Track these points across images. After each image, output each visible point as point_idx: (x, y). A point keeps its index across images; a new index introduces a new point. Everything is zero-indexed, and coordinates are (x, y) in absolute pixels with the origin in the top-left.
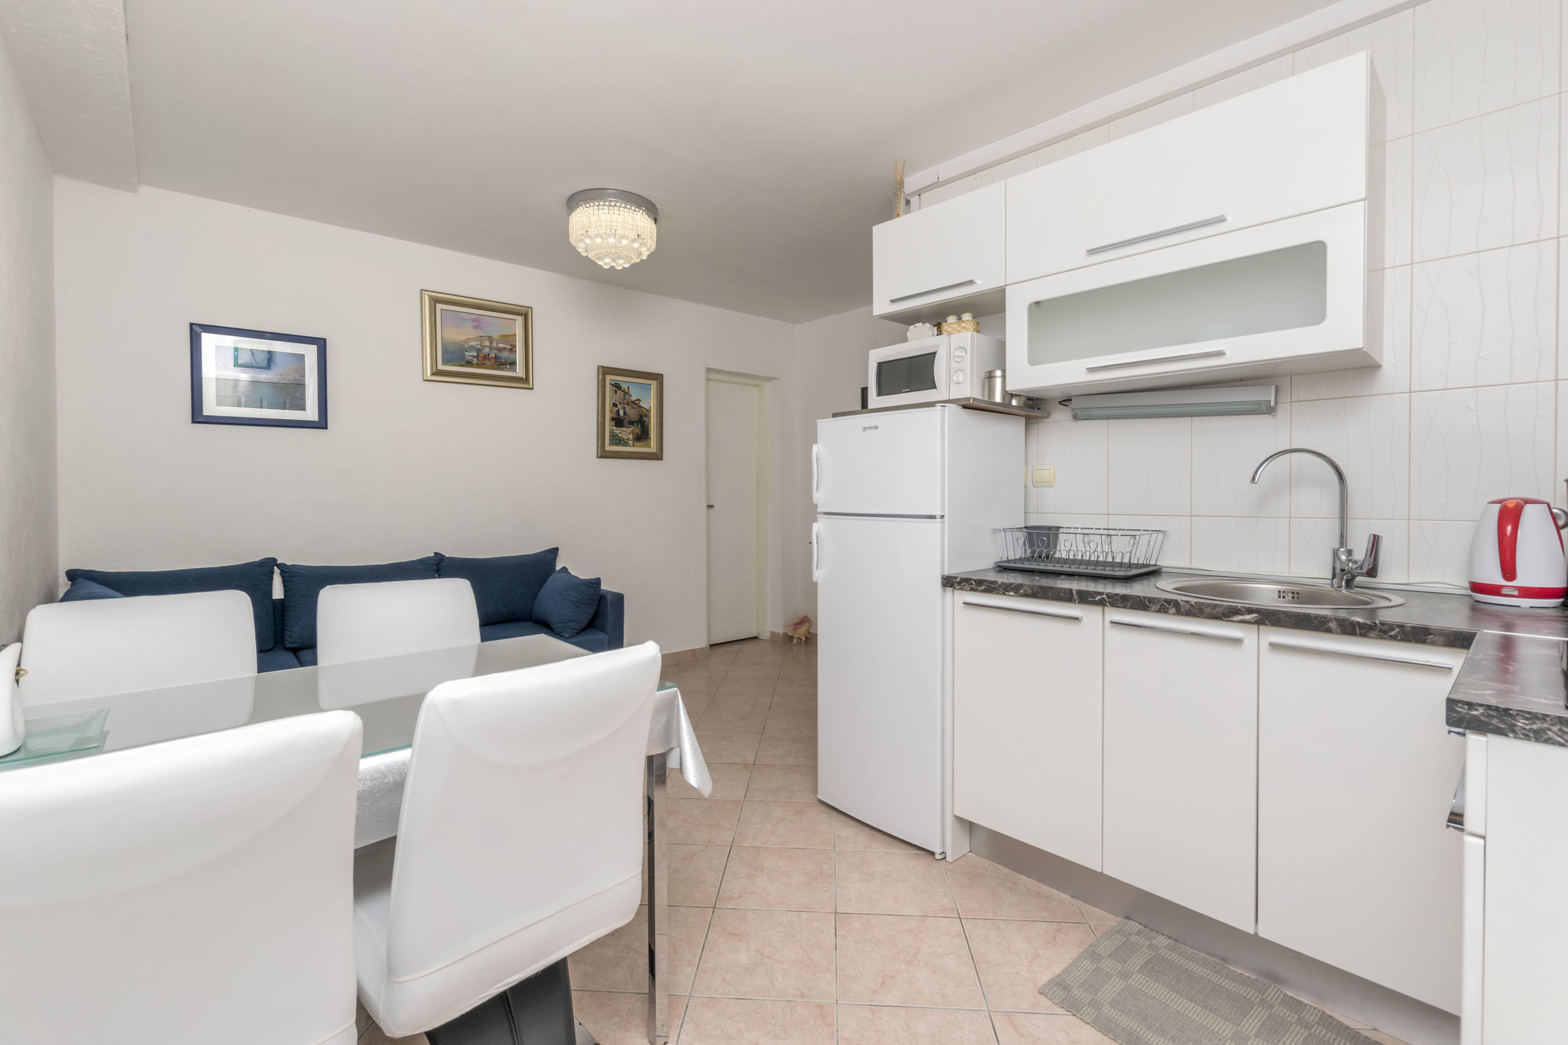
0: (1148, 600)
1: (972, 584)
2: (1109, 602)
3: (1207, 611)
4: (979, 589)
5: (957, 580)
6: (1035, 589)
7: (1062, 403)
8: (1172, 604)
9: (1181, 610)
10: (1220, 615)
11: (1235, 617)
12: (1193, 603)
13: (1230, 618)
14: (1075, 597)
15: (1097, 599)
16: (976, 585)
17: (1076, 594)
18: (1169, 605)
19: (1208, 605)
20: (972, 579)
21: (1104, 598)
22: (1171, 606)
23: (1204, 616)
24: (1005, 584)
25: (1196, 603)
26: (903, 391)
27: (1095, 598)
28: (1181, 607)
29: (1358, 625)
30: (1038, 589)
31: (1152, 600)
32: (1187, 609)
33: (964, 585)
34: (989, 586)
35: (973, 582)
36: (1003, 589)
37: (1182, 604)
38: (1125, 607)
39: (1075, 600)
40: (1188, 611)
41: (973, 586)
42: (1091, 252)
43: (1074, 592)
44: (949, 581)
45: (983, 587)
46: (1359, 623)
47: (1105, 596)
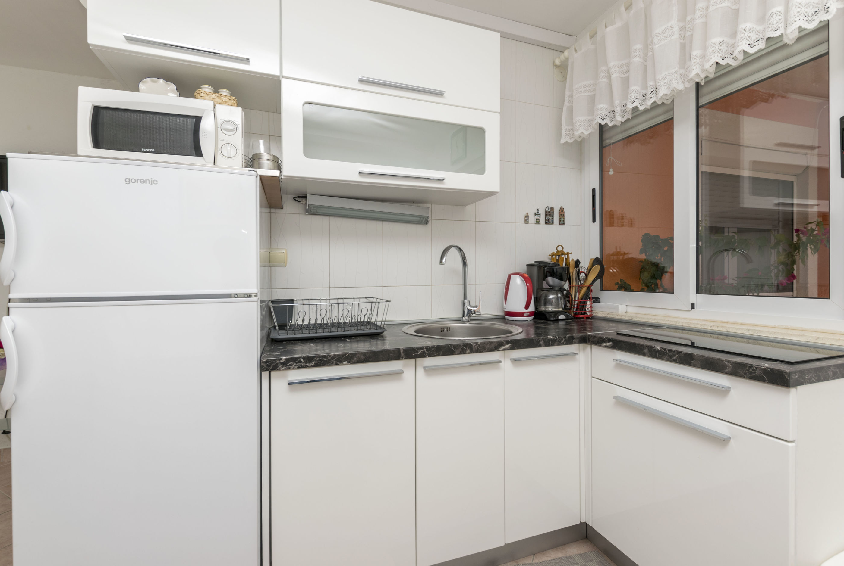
0: (454, 346)
1: (300, 362)
2: (428, 354)
3: (487, 347)
4: (309, 365)
5: (282, 361)
6: (368, 355)
7: (296, 199)
8: (468, 347)
9: (473, 350)
10: (494, 348)
11: (501, 348)
12: (479, 344)
13: (498, 349)
14: (402, 354)
15: (419, 353)
16: (306, 362)
17: (403, 352)
18: (466, 348)
19: (488, 343)
20: (300, 357)
21: (424, 351)
22: (468, 348)
23: (486, 350)
24: (338, 355)
25: (481, 343)
26: (143, 150)
27: (418, 353)
28: (473, 348)
29: (551, 341)
30: (371, 354)
31: (456, 346)
32: (476, 348)
33: (291, 365)
34: (321, 360)
35: (302, 360)
36: (335, 360)
37: (473, 346)
38: (439, 355)
39: (403, 358)
40: (477, 349)
41: (302, 364)
42: (361, 81)
43: (402, 351)
44: (271, 364)
45: (313, 363)
46: (551, 339)
47: (425, 350)
